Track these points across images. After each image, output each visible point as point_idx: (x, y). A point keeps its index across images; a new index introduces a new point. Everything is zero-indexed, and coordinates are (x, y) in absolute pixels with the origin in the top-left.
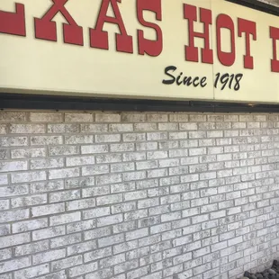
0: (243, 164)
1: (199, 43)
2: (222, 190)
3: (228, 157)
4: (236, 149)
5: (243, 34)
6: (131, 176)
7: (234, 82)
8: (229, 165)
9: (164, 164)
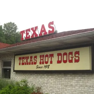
0: (56, 84)
1: (42, 61)
2: (51, 88)
3: (53, 82)
4: (55, 80)
5: (50, 57)
6: (36, 82)
7: (48, 67)
8: (53, 83)
9: (41, 81)
